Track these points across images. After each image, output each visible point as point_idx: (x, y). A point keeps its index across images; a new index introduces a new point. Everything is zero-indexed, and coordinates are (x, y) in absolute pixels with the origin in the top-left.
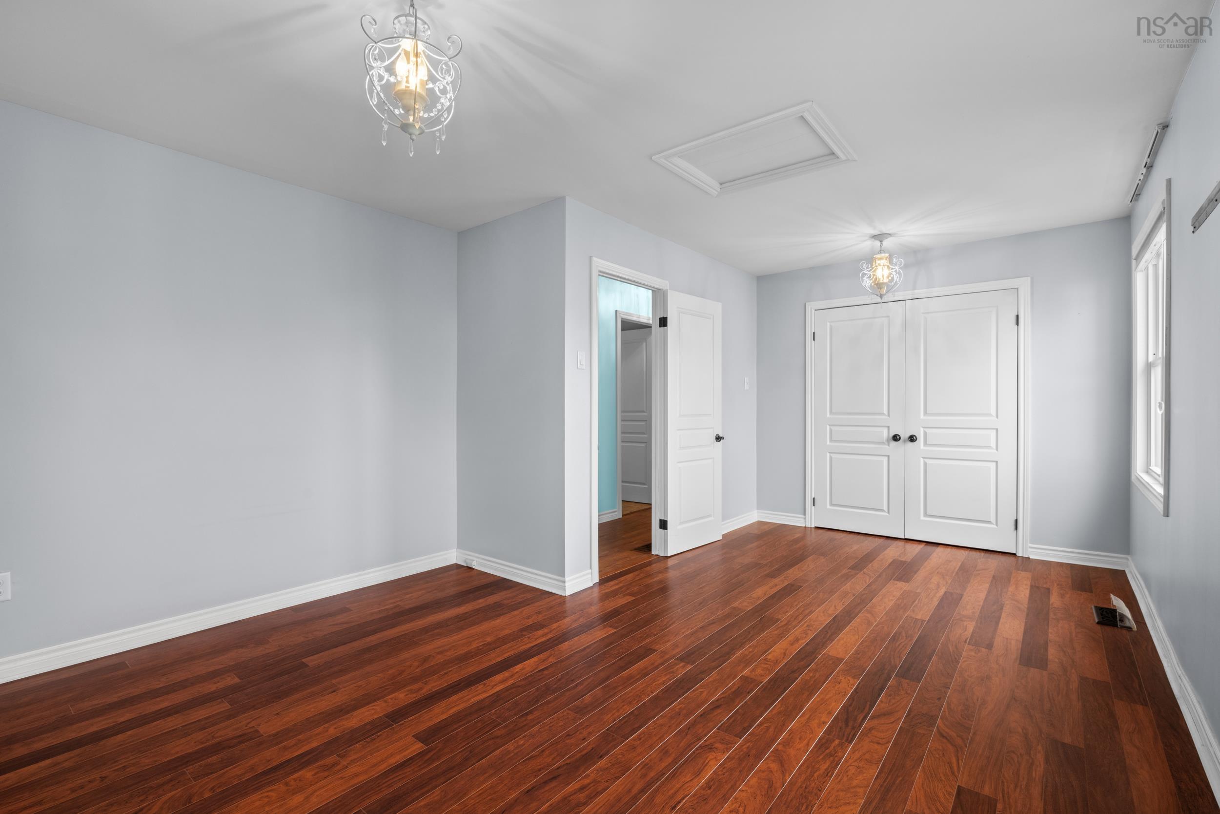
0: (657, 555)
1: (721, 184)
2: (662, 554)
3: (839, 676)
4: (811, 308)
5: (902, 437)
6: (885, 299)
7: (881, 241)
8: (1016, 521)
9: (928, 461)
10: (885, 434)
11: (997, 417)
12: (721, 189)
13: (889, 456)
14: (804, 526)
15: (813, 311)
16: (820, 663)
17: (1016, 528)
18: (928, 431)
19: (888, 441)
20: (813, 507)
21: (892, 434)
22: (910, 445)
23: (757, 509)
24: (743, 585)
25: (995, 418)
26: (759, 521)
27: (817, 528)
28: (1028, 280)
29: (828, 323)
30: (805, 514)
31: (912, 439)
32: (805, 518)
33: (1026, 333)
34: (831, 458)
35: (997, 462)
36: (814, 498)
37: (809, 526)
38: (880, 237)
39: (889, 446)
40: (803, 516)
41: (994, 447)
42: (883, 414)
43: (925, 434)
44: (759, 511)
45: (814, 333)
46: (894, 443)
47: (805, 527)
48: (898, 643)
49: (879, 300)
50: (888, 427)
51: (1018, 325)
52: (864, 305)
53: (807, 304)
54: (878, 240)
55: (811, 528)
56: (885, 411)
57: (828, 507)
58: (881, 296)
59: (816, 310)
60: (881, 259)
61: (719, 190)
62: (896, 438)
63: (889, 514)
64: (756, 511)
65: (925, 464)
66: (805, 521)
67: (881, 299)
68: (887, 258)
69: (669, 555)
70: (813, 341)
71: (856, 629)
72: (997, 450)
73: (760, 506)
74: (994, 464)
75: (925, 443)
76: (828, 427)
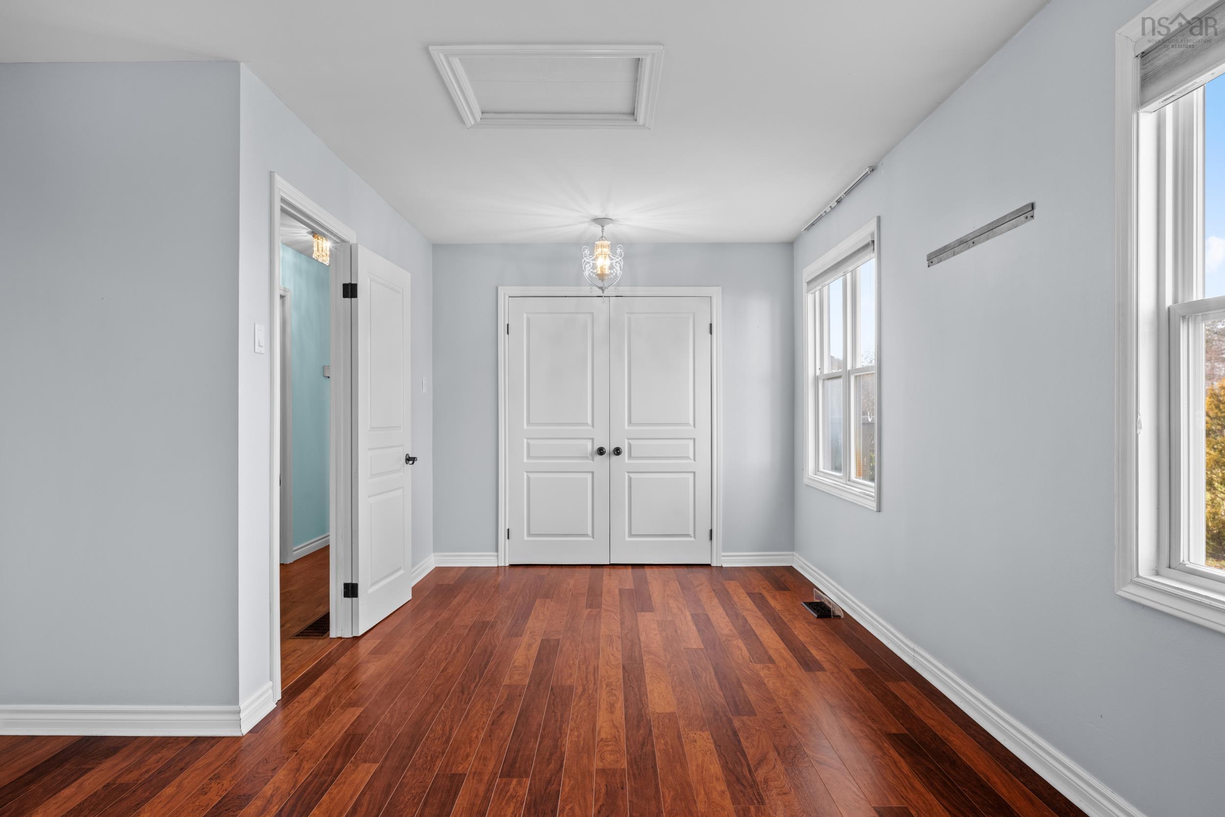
0: (341, 638)
1: (482, 113)
2: (348, 635)
3: (688, 734)
4: (504, 294)
5: (607, 449)
6: (606, 294)
7: (602, 226)
8: (711, 531)
9: (632, 476)
10: (589, 447)
11: (694, 426)
12: (481, 119)
13: (593, 473)
14: (496, 566)
15: (507, 297)
16: (659, 725)
17: (711, 539)
18: (632, 442)
19: (592, 455)
20: (507, 541)
21: (596, 447)
22: (615, 458)
23: (434, 552)
24: (492, 653)
25: (693, 428)
26: (436, 567)
27: (512, 566)
28: (720, 289)
29: (525, 315)
30: (497, 551)
31: (617, 452)
32: (498, 556)
33: (718, 342)
34: (529, 479)
35: (694, 473)
36: (508, 530)
37: (503, 565)
38: (600, 221)
39: (593, 460)
40: (495, 554)
41: (692, 458)
42: (587, 424)
43: (630, 446)
44: (436, 554)
45: (508, 325)
46: (598, 458)
47: (498, 567)
48: (704, 680)
49: (600, 293)
50: (593, 439)
51: (711, 334)
52: (566, 297)
53: (500, 288)
54: (599, 224)
55: (505, 567)
56: (589, 422)
57: (526, 538)
58: (602, 288)
59: (510, 297)
60: (602, 246)
61: (478, 120)
62: (601, 451)
63: (593, 538)
64: (433, 554)
65: (630, 479)
66: (498, 560)
67: (603, 293)
68: (608, 246)
69: (360, 634)
70: (507, 335)
71: (654, 675)
72: (695, 461)
73: (437, 548)
74: (692, 475)
75: (630, 456)
76: (525, 440)
